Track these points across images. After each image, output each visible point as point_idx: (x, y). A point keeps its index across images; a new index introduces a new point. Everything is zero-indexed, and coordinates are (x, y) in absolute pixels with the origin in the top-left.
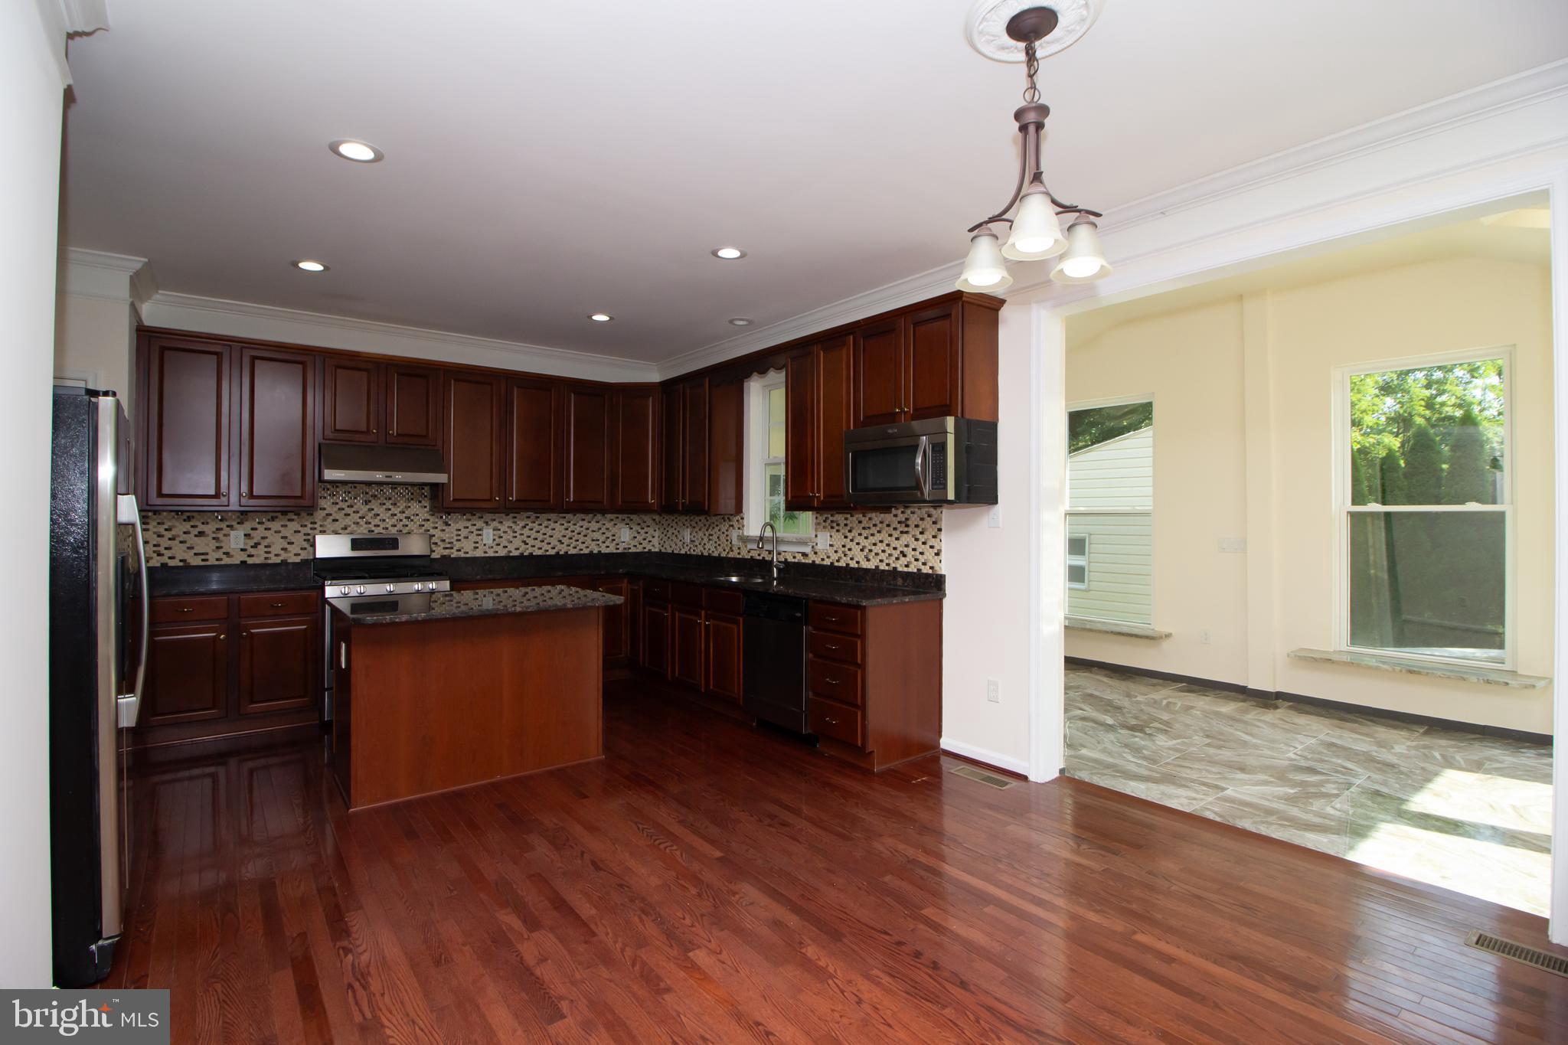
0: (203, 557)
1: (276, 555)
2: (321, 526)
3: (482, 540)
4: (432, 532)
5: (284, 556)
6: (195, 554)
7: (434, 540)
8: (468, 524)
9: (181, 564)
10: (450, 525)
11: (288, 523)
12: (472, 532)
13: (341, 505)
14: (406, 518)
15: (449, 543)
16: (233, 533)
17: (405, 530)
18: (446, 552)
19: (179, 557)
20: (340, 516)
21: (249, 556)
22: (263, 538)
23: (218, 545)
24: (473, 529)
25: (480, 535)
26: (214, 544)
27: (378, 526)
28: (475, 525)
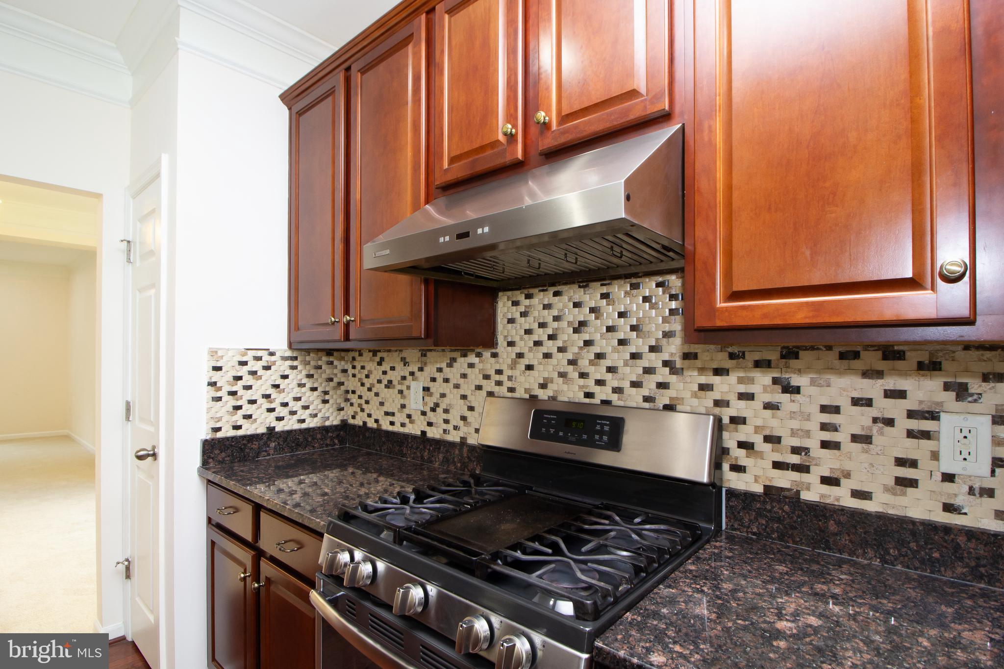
0: (391, 418)
1: (456, 428)
2: (510, 378)
3: (935, 456)
4: (738, 408)
5: (464, 431)
6: (387, 414)
7: (745, 433)
8: (873, 388)
9: (375, 426)
10: (797, 390)
11: (469, 371)
12: (890, 422)
13: (541, 334)
14: (666, 363)
15: (795, 450)
16: (413, 384)
17: (664, 398)
18: (784, 480)
19: (374, 417)
20: (534, 357)
21: (430, 424)
22: (443, 395)
23: (402, 402)
24: (896, 409)
25: (926, 435)
26: (399, 401)
27: (600, 383)
28: (901, 394)
